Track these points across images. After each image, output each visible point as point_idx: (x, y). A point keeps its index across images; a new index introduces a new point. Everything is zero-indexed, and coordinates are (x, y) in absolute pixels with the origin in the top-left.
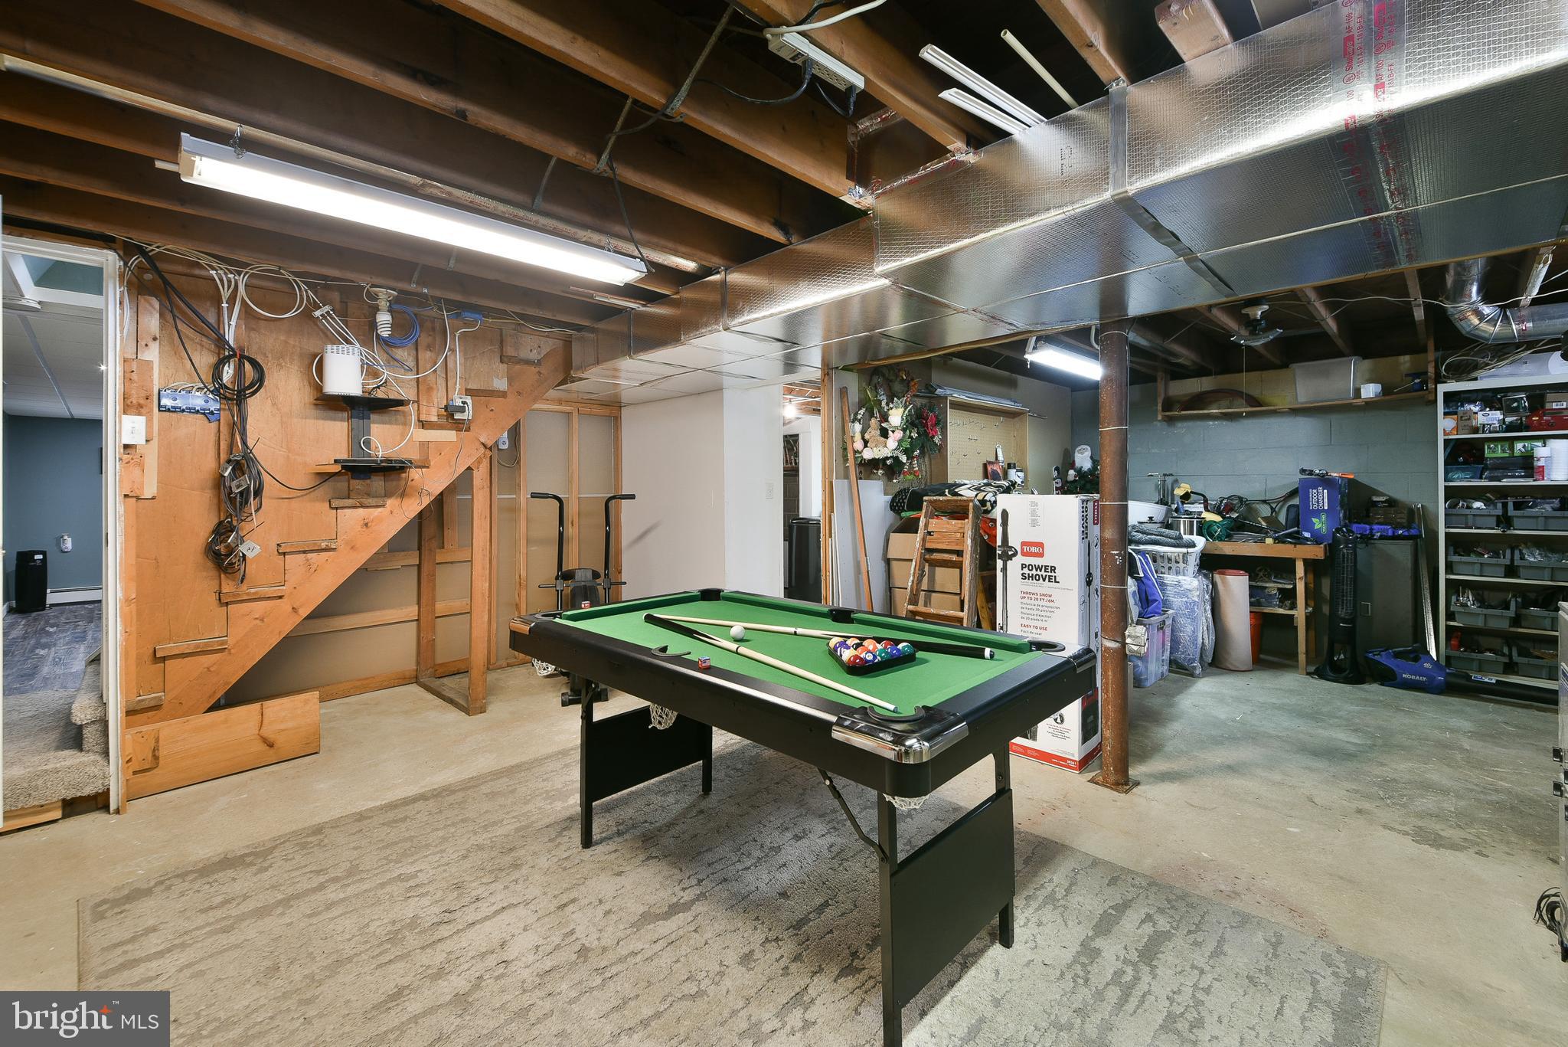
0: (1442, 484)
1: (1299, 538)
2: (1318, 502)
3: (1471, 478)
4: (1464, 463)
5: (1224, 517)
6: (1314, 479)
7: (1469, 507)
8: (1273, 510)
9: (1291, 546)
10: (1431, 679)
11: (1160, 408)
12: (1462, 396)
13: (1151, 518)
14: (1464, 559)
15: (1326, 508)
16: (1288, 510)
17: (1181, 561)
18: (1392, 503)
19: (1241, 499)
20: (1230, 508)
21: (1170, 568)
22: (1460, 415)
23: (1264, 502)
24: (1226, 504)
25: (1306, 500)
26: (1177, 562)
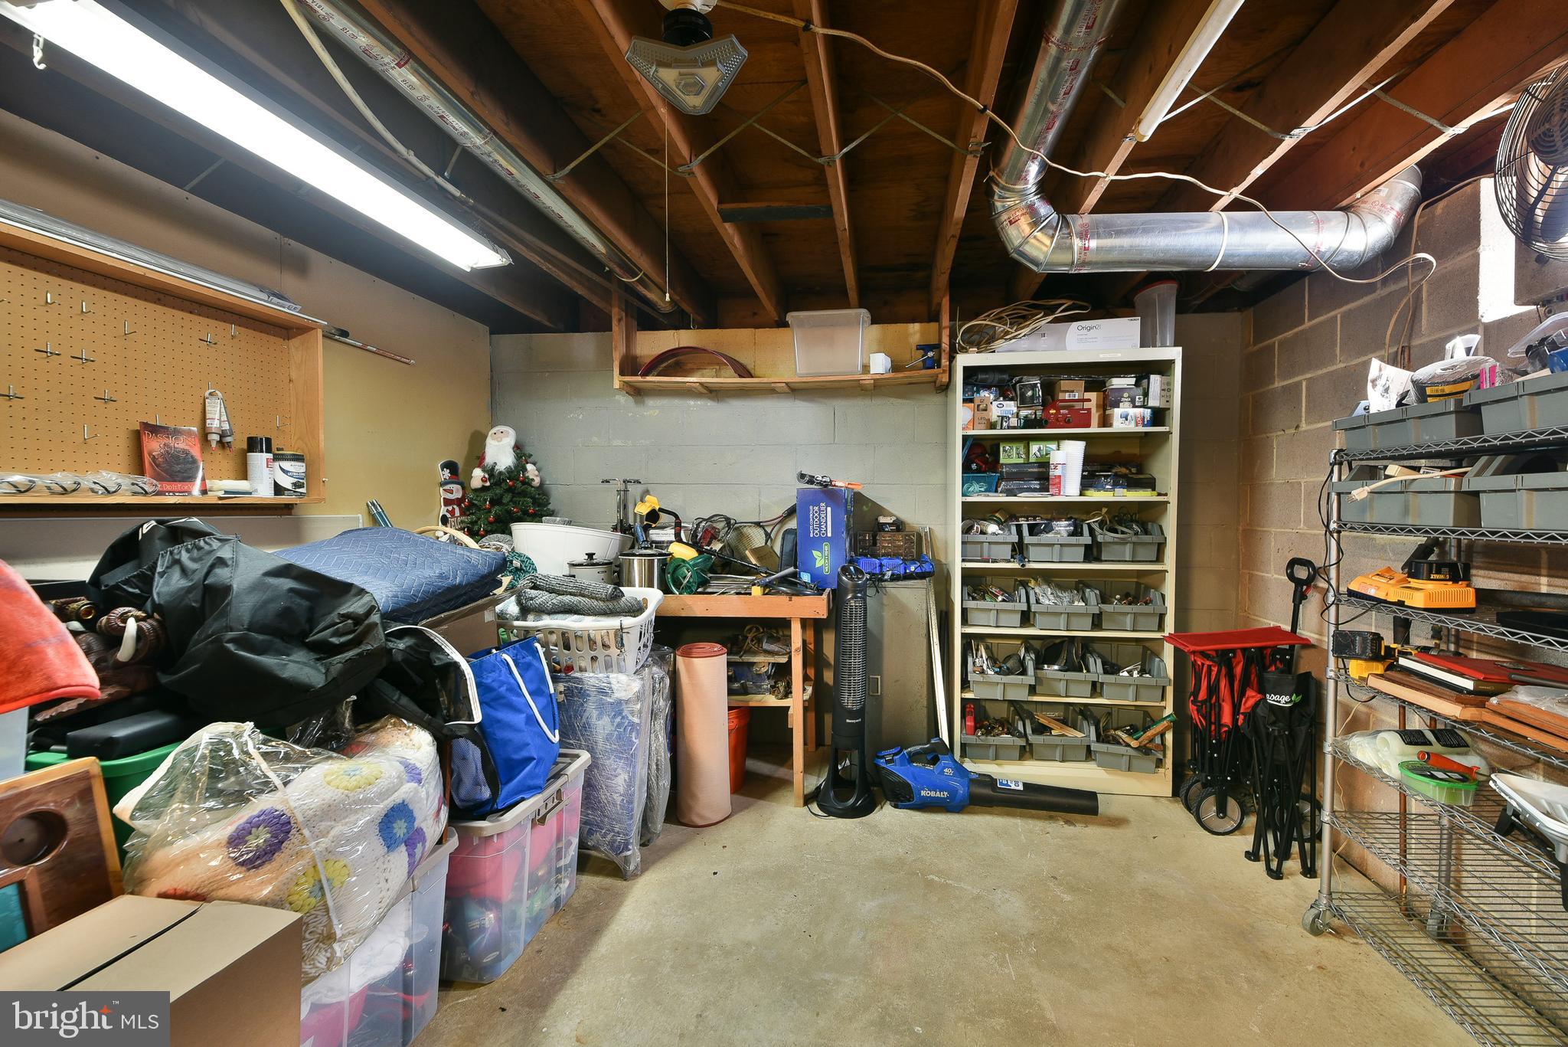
0: (959, 500)
1: (795, 584)
2: (820, 525)
3: (986, 491)
4: (978, 471)
5: (700, 552)
6: (815, 492)
7: (983, 533)
8: (768, 535)
9: (784, 599)
10: (953, 792)
11: (616, 371)
12: (981, 376)
13: (590, 556)
14: (981, 604)
15: (829, 535)
16: (783, 538)
17: (612, 643)
18: (899, 526)
19: (728, 520)
20: (712, 535)
21: (594, 659)
22: (977, 402)
23: (758, 524)
24: (706, 531)
25: (804, 523)
26: (605, 646)
